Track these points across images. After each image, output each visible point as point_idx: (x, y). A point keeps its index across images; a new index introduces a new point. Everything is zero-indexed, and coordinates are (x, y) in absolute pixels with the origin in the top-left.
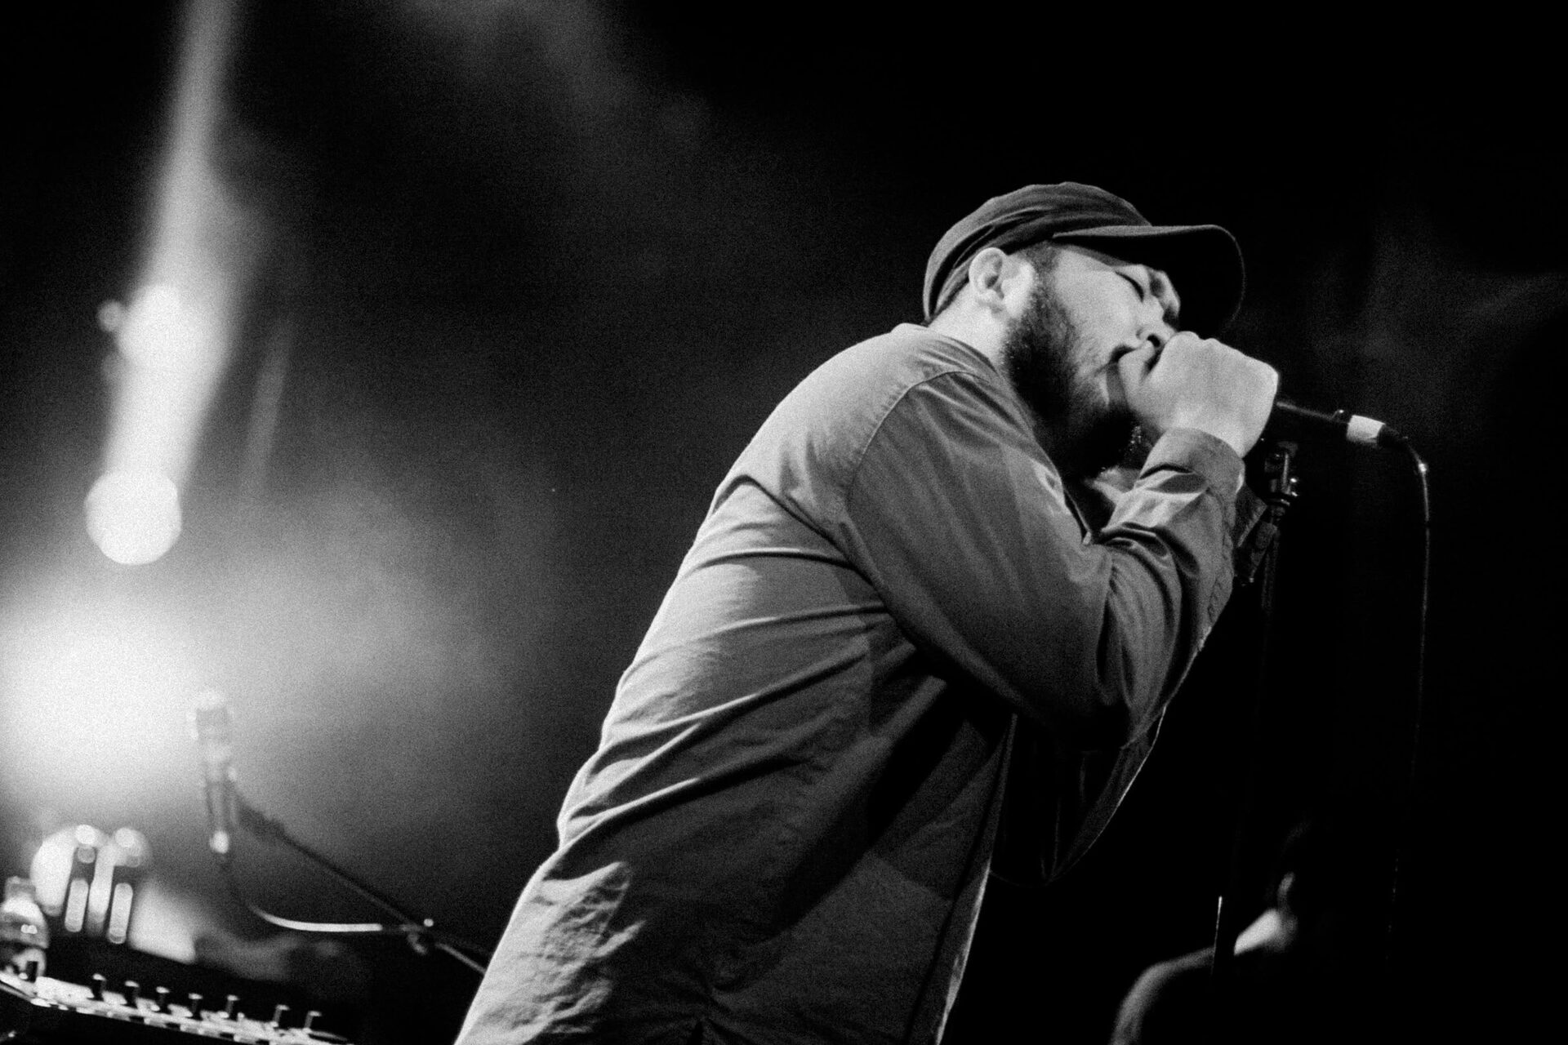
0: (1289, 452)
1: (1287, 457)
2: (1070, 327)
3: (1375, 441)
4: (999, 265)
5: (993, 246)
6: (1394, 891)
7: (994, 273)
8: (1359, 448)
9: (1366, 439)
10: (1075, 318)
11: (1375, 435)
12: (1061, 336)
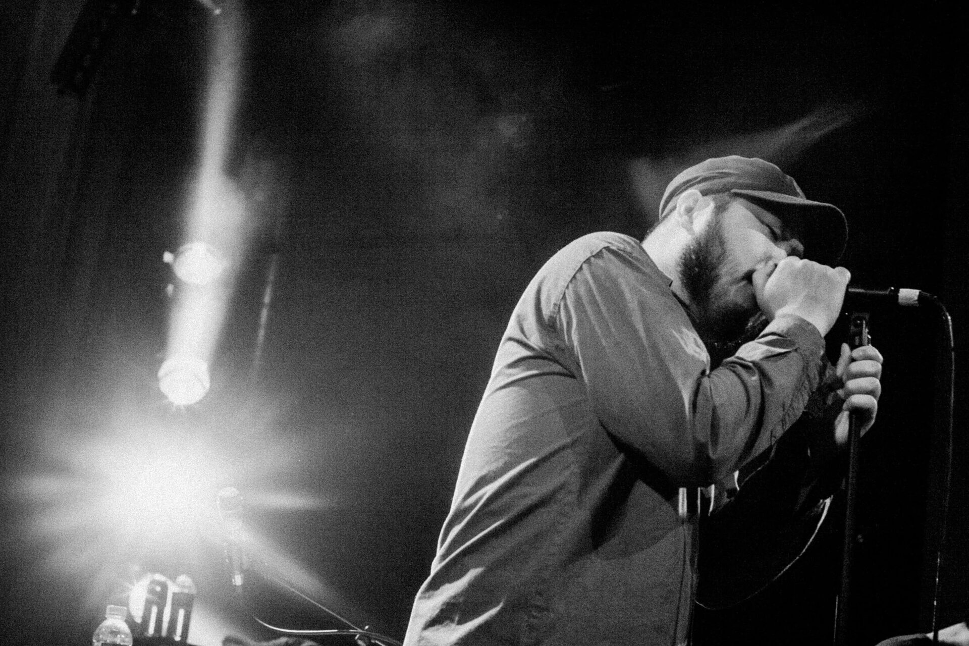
0: (865, 319)
1: (864, 322)
2: (724, 252)
3: (917, 302)
4: (696, 201)
5: (696, 189)
6: (935, 603)
7: (692, 204)
8: (908, 308)
9: (911, 302)
10: (728, 246)
11: (916, 298)
12: (717, 255)
